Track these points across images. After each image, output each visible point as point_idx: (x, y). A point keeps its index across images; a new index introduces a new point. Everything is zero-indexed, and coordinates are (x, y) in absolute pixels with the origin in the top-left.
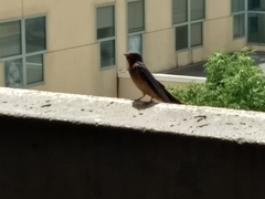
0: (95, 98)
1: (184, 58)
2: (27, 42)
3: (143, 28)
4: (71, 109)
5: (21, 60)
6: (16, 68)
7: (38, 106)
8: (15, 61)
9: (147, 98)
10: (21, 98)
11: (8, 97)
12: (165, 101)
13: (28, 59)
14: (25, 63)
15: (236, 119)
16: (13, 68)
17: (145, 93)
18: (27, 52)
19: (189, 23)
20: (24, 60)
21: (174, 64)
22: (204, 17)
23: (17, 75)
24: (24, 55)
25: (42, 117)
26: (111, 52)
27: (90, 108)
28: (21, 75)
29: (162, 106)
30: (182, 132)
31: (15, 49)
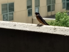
0: (27, 24)
1: (50, 14)
2: (9, 9)
3: (39, 6)
4: (21, 27)
5: (7, 14)
6: (6, 16)
7: (13, 26)
8: (6, 14)
9: (41, 24)
10: (8, 24)
11: (5, 24)
12: (45, 25)
13: (9, 14)
14: (8, 15)
15: (64, 29)
16: (5, 16)
17: (40, 22)
18: (9, 12)
19: (51, 5)
20: (8, 14)
21: (47, 15)
22: (55, 3)
23: (6, 18)
24: (8, 13)
25: (13, 29)
26: (31, 12)
27: (26, 26)
28: (7, 18)
29: (45, 26)
30: (50, 33)
31: (6, 11)
